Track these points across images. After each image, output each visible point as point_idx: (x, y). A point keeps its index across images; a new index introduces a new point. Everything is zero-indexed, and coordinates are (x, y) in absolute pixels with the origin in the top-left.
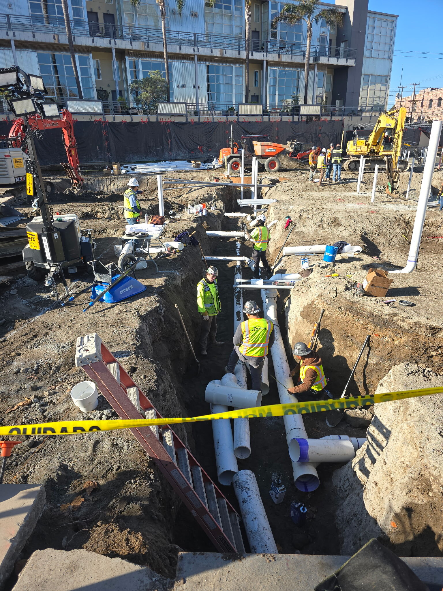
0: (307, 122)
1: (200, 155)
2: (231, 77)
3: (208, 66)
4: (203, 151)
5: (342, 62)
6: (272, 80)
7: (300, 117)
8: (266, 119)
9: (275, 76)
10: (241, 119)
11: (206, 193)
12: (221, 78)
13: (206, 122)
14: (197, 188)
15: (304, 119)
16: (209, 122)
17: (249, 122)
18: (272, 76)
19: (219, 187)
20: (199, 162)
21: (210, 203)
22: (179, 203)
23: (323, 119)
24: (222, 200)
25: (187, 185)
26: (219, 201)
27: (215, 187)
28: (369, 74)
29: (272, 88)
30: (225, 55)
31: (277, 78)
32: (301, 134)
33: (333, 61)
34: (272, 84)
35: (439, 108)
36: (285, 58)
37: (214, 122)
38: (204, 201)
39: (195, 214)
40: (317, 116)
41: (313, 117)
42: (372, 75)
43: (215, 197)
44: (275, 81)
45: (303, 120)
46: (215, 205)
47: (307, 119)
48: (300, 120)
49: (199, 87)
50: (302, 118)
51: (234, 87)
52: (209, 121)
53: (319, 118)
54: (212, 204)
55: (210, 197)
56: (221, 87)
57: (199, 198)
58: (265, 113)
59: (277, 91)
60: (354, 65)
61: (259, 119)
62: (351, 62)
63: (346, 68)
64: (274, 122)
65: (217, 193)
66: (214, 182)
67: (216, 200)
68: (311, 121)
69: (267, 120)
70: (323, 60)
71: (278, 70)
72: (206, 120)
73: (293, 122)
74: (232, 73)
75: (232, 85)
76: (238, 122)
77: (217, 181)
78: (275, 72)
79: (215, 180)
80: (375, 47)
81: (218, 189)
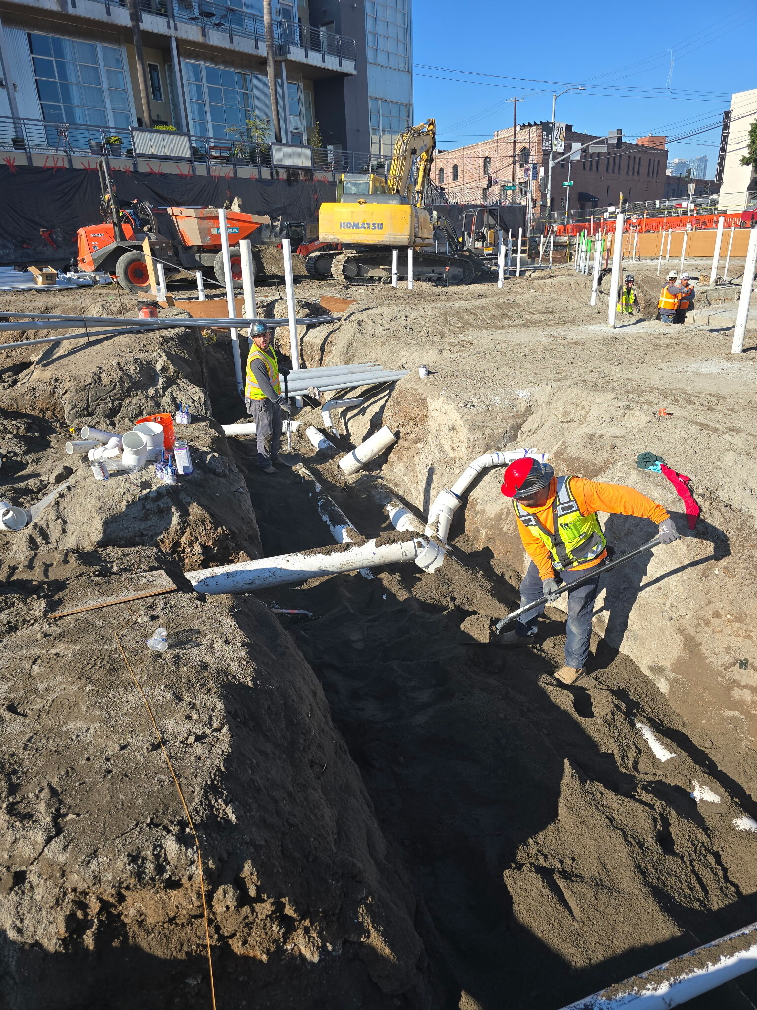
0: (288, 182)
1: (49, 252)
2: (96, 69)
3: (29, 35)
4: (54, 242)
5: (332, 63)
6: (194, 88)
7: (274, 171)
8: (201, 169)
9: (198, 78)
10: (143, 167)
11: (129, 357)
12: (70, 69)
13: (51, 169)
14: (84, 340)
15: (283, 175)
16: (59, 169)
17: (164, 175)
18: (193, 78)
19: (169, 333)
20: (51, 270)
21: (151, 391)
22: (24, 406)
23: (320, 178)
24: (196, 380)
25: (31, 333)
26: (183, 383)
27: (157, 335)
28: (377, 96)
29: (195, 106)
30: (71, 10)
31: (205, 85)
32: (280, 209)
33: (315, 59)
34: (195, 97)
35: (457, 183)
36: (217, 39)
37: (72, 169)
38: (129, 390)
39: (136, 477)
40: (306, 170)
41: (300, 172)
42: (383, 100)
43: (164, 369)
44: (199, 88)
45: (281, 177)
46: (174, 399)
47: (289, 176)
48: (275, 177)
49: (15, 86)
50: (277, 172)
51: (106, 95)
52: (59, 164)
53: (312, 176)
54: (158, 396)
55: (148, 374)
56: (75, 91)
57: (105, 380)
58: (198, 155)
59: (209, 115)
60: (354, 72)
61: (185, 169)
62: (348, 66)
63: (339, 77)
64: (220, 178)
65: (170, 356)
66: (142, 315)
67: (170, 382)
68: (297, 180)
69: (204, 173)
70: (296, 54)
71: (203, 67)
72: (50, 164)
73: (260, 180)
74: (96, 61)
75: (101, 90)
76: (136, 172)
77: (153, 314)
78: (196, 70)
79: (145, 309)
80: (381, 43)
81: (166, 340)
